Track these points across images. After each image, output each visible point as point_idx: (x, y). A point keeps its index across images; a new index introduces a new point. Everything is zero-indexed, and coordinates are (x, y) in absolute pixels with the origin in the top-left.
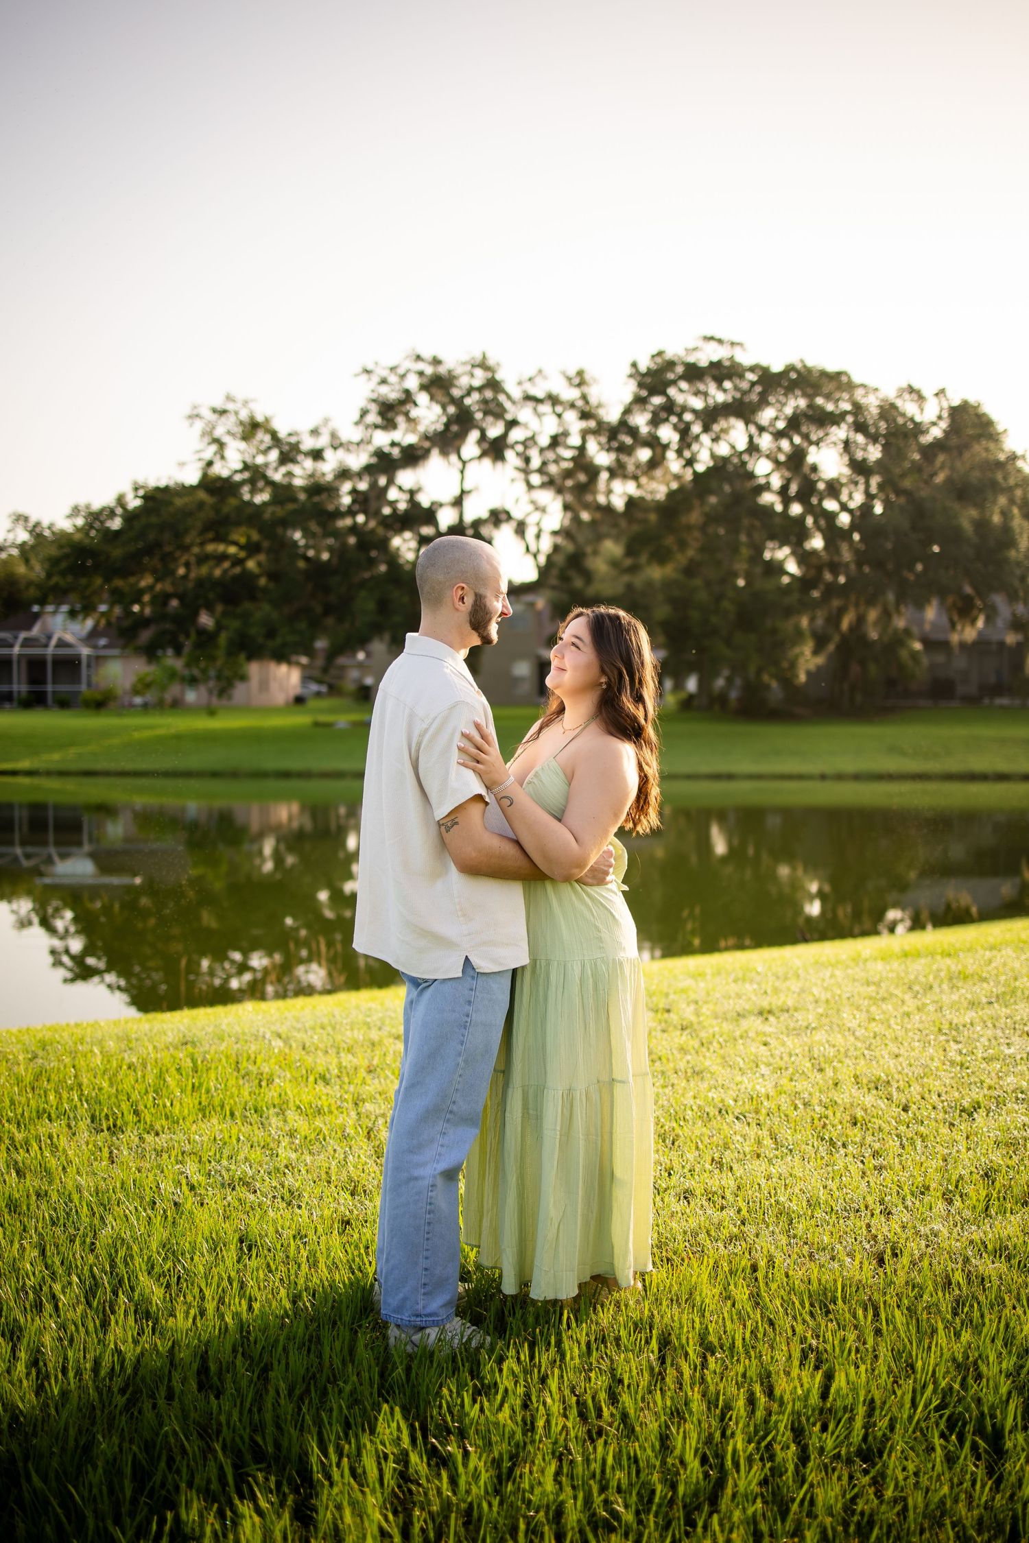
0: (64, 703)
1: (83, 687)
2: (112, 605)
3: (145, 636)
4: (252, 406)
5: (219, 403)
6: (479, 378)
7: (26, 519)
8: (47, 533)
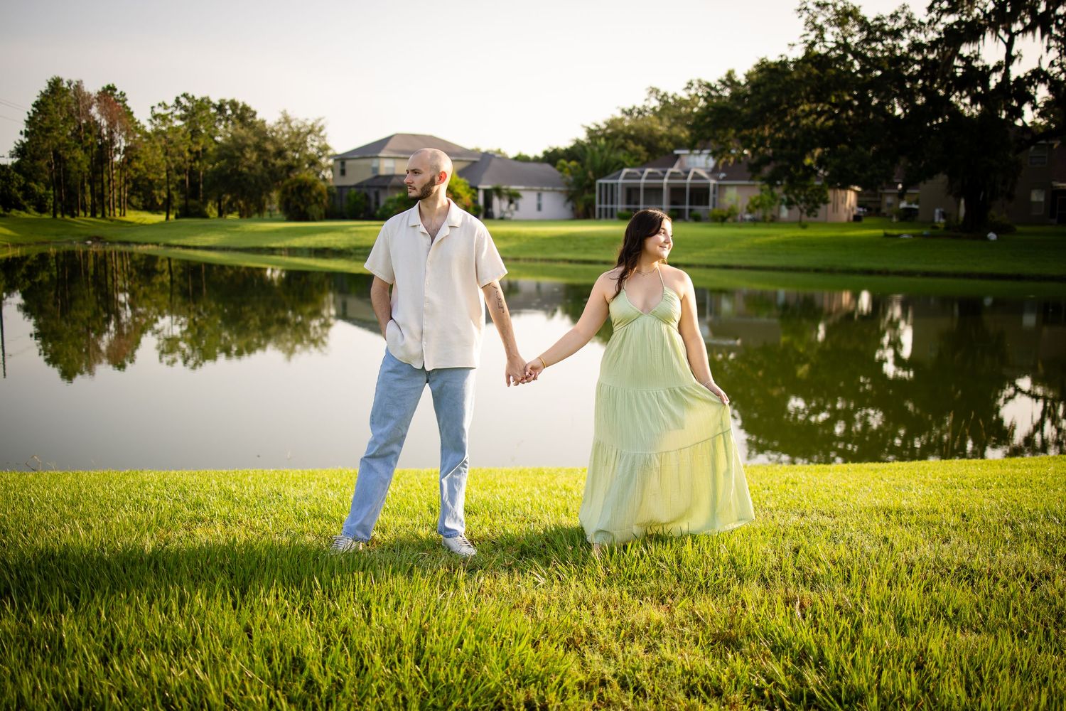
0: (697, 219)
1: (710, 207)
3: (767, 170)
7: (658, 91)
8: (671, 100)
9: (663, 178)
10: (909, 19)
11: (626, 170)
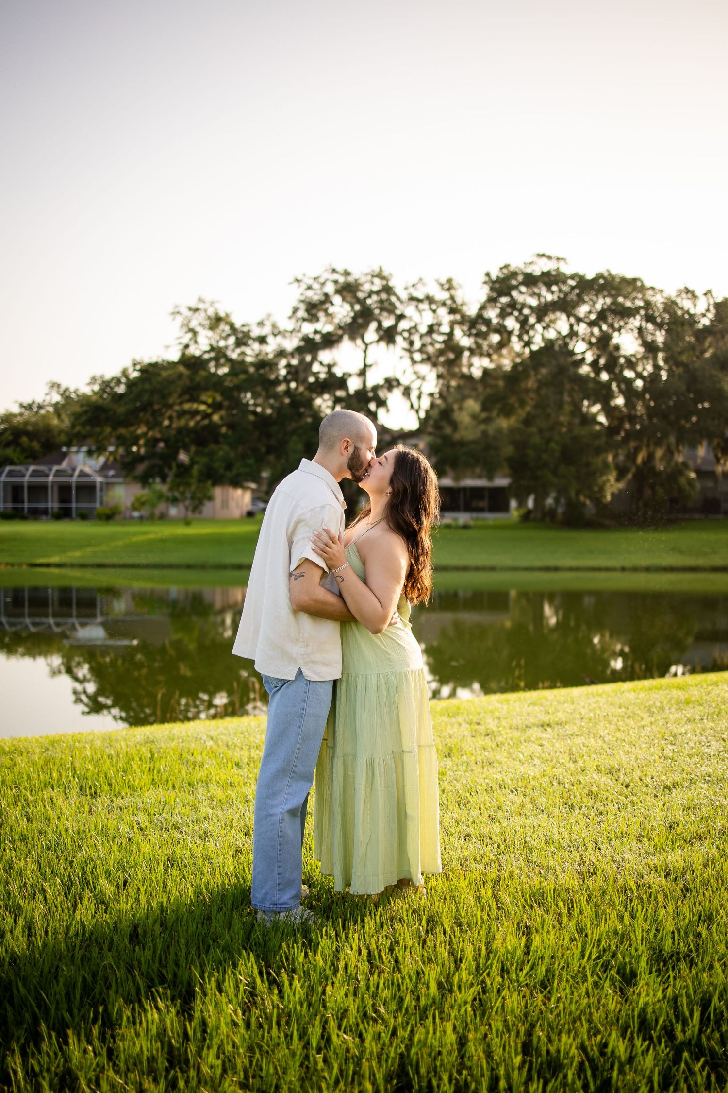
0: (84, 517)
1: (98, 505)
2: (117, 447)
3: (141, 468)
4: (216, 305)
5: (194, 304)
6: (378, 285)
7: (59, 386)
8: (73, 396)
9: (47, 476)
10: (274, 326)
11: (8, 468)
